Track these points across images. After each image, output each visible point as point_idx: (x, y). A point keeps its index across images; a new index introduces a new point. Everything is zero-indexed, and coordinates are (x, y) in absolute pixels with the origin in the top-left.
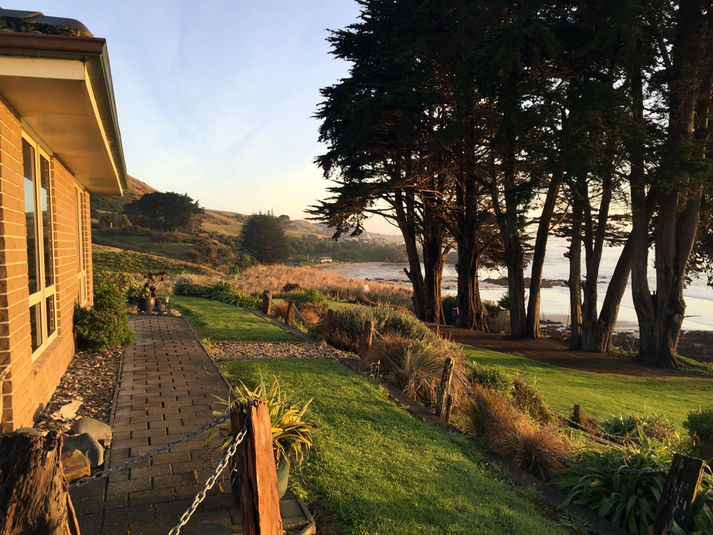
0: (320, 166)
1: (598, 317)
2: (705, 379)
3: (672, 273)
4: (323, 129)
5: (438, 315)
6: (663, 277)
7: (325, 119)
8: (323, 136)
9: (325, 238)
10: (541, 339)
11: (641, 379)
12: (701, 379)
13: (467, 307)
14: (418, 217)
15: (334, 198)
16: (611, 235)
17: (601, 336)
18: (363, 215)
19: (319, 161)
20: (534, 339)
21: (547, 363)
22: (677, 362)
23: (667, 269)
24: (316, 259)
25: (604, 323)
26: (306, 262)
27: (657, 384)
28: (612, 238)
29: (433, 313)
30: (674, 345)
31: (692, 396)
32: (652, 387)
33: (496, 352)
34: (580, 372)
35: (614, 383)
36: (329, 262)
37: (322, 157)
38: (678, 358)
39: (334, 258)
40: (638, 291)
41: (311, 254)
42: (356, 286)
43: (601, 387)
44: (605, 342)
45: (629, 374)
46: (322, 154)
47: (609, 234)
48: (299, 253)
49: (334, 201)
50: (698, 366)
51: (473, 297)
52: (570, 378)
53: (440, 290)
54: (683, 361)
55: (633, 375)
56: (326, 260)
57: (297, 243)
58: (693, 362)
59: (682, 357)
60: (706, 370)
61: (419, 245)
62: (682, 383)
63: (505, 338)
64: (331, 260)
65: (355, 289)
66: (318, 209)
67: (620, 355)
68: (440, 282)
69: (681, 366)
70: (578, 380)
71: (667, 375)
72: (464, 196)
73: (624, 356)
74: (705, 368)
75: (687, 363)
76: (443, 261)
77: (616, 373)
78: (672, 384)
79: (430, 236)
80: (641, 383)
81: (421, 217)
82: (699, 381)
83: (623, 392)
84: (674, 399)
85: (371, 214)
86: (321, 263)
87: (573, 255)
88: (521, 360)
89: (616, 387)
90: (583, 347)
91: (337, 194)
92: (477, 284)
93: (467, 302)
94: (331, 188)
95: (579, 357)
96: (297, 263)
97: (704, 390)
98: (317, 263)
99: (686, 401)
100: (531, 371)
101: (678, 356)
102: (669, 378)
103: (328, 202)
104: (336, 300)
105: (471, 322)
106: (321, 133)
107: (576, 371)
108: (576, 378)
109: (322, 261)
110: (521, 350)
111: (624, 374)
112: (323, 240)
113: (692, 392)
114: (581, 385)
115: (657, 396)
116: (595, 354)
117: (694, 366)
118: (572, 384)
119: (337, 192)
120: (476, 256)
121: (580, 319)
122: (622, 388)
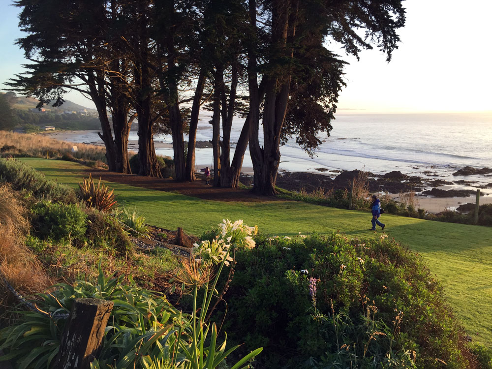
0: (22, 47)
1: (231, 164)
2: (290, 202)
3: (273, 134)
4: (23, 16)
5: (126, 167)
6: (268, 137)
7: (23, 7)
8: (23, 21)
9: (48, 111)
10: (196, 181)
11: (252, 204)
12: (287, 202)
13: (146, 161)
14: (107, 93)
15: (29, 73)
16: (243, 110)
17: (232, 177)
18: (63, 90)
19: (19, 42)
20: (191, 181)
21: (194, 197)
22: (275, 191)
23: (270, 131)
24: (42, 127)
25: (234, 168)
26: (31, 130)
27: (261, 206)
28: (243, 112)
29: (122, 166)
30: (274, 181)
31: (280, 213)
32: (258, 209)
33: (161, 192)
34: (214, 201)
35: (235, 207)
36: (52, 130)
37: (22, 39)
38: (276, 189)
39: (56, 127)
40: (253, 146)
41: (36, 123)
42: (67, 147)
43: (225, 211)
44: (235, 181)
45: (245, 201)
46: (23, 38)
47: (241, 109)
48: (25, 123)
49: (30, 76)
50: (287, 194)
51: (150, 153)
52: (206, 206)
53: (126, 148)
54: (279, 191)
55: (248, 201)
56: (49, 128)
57: (24, 115)
58: (285, 191)
59: (278, 188)
60: (292, 196)
61: (109, 115)
62: (276, 205)
63: (171, 181)
64: (54, 129)
65: (65, 149)
66: (16, 82)
67: (243, 189)
68: (126, 142)
69: (277, 194)
70: (212, 207)
71: (268, 200)
72: (141, 78)
73: (246, 189)
74: (290, 194)
75: (281, 192)
76: (128, 128)
77: (238, 201)
78: (270, 205)
79: (117, 108)
80: (251, 207)
81: (109, 92)
82: (286, 203)
83: (239, 213)
84: (269, 215)
85: (70, 89)
86: (46, 131)
87: (214, 122)
88: (177, 196)
89: (235, 210)
90: (221, 185)
91: (32, 70)
92: (153, 144)
93: (146, 157)
94: (27, 65)
95: (217, 192)
96: (25, 130)
97: (288, 208)
98: (42, 130)
99: (276, 216)
100: (183, 203)
101: (276, 187)
102: (269, 202)
103: (25, 76)
104: (46, 158)
105: (149, 171)
106: (21, 19)
107: (212, 202)
108: (211, 206)
109: (46, 129)
110: (179, 189)
111: (242, 201)
112: (47, 112)
113: (280, 210)
114: (213, 211)
115: (259, 214)
116: (228, 189)
117: (285, 194)
118: (206, 211)
119: (33, 68)
120: (151, 124)
121: (220, 166)
122: (239, 211)
